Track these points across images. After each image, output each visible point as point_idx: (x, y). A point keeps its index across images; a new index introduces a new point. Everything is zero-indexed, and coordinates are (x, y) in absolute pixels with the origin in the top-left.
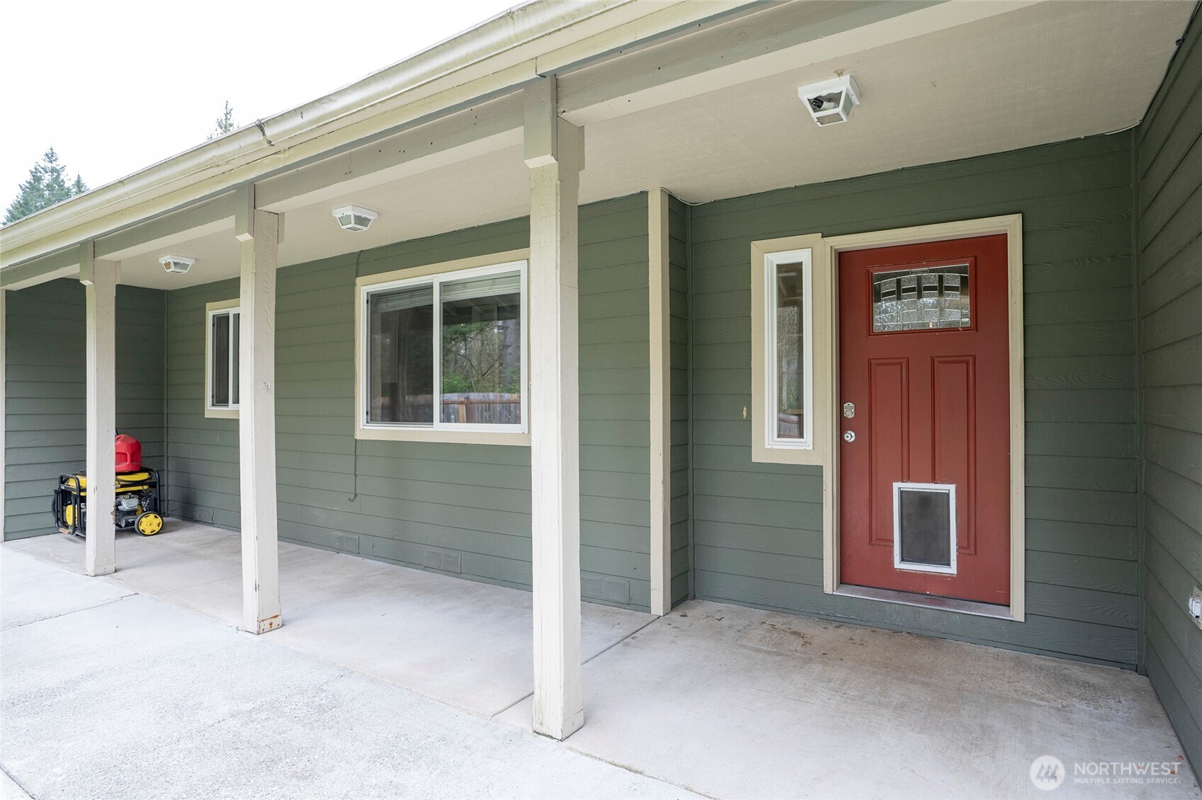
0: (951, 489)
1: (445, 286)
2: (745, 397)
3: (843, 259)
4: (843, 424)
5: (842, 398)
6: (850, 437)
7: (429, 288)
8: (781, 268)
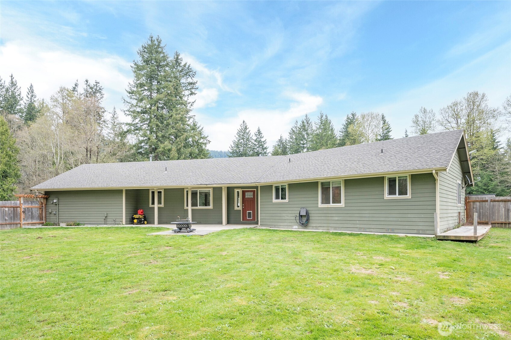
0: (251, 211)
1: (199, 191)
2: (234, 203)
3: (243, 191)
4: (243, 206)
5: (243, 204)
6: (243, 207)
7: (197, 191)
8: (237, 191)
